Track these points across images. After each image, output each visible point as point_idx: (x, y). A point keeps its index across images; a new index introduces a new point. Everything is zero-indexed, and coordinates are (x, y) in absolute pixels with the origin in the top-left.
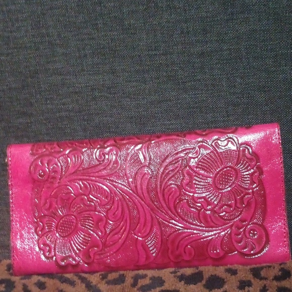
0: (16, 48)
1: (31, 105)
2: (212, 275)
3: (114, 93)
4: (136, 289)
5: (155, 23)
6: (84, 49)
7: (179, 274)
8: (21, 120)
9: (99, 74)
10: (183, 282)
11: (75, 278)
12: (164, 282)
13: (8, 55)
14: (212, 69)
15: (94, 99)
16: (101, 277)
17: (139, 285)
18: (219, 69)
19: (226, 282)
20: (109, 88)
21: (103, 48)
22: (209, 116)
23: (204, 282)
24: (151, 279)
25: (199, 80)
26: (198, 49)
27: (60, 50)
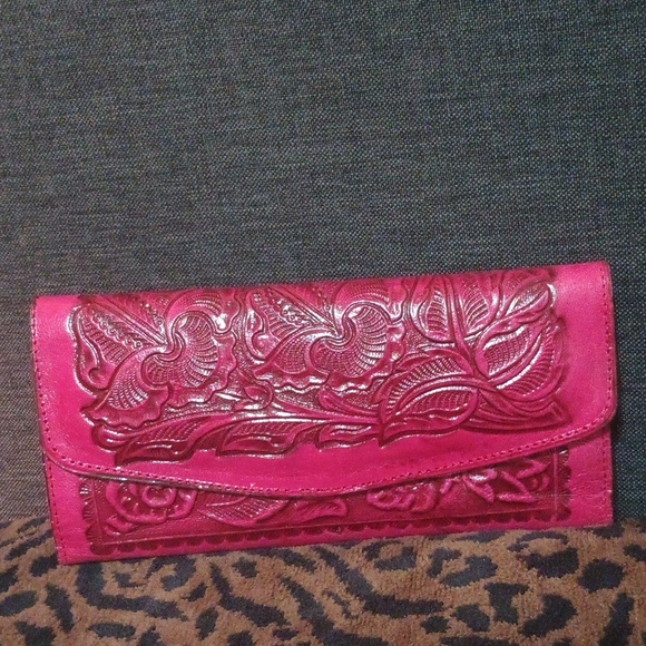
0: (158, 91)
1: (191, 205)
2: (596, 560)
3: (359, 182)
4: (436, 581)
5: (441, 33)
6: (294, 91)
7: (526, 552)
8: (170, 237)
9: (325, 142)
10: (534, 571)
11: (315, 556)
12: (496, 567)
13: (141, 104)
14: (563, 128)
15: (318, 192)
16: (365, 553)
17: (445, 572)
18: (578, 129)
19: (626, 573)
20: (346, 171)
21: (334, 88)
22: (559, 228)
23: (579, 572)
24: (468, 560)
25: (536, 153)
26: (533, 87)
27: (247, 95)
